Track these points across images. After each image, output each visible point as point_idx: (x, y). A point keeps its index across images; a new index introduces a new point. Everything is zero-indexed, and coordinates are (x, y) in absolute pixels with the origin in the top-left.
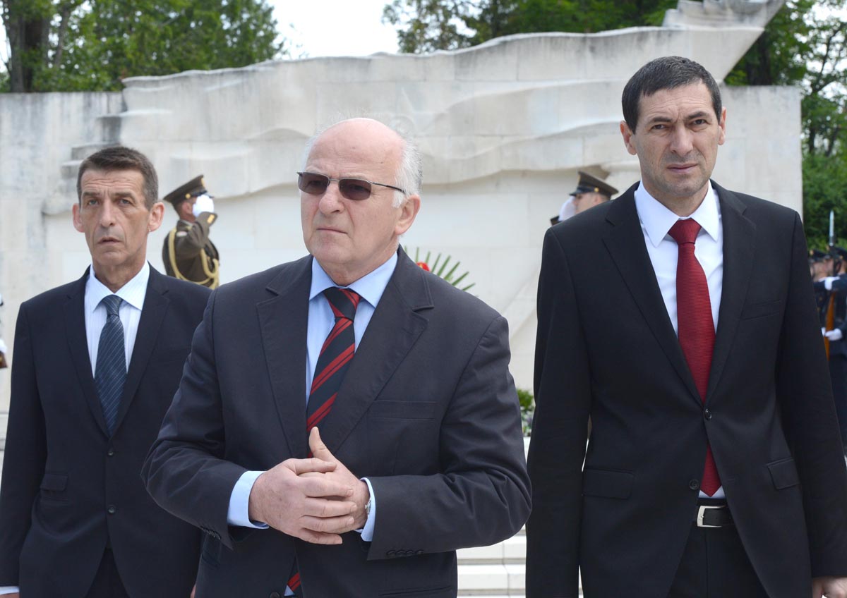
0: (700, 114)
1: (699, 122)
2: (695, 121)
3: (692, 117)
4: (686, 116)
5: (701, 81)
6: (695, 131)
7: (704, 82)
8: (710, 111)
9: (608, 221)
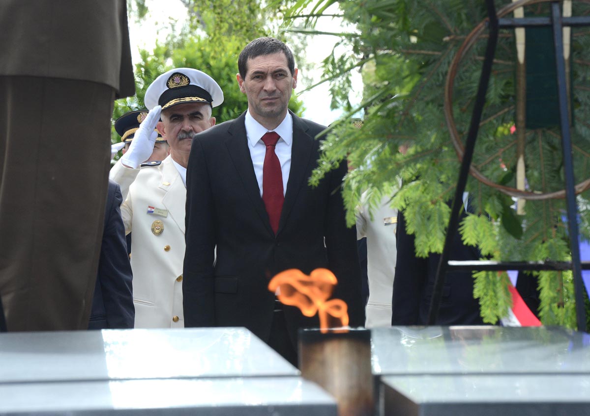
0: (281, 70)
1: (281, 75)
2: (278, 74)
3: (275, 72)
4: (273, 71)
5: (282, 51)
6: (278, 80)
7: (283, 52)
8: (287, 69)
9: (229, 132)
